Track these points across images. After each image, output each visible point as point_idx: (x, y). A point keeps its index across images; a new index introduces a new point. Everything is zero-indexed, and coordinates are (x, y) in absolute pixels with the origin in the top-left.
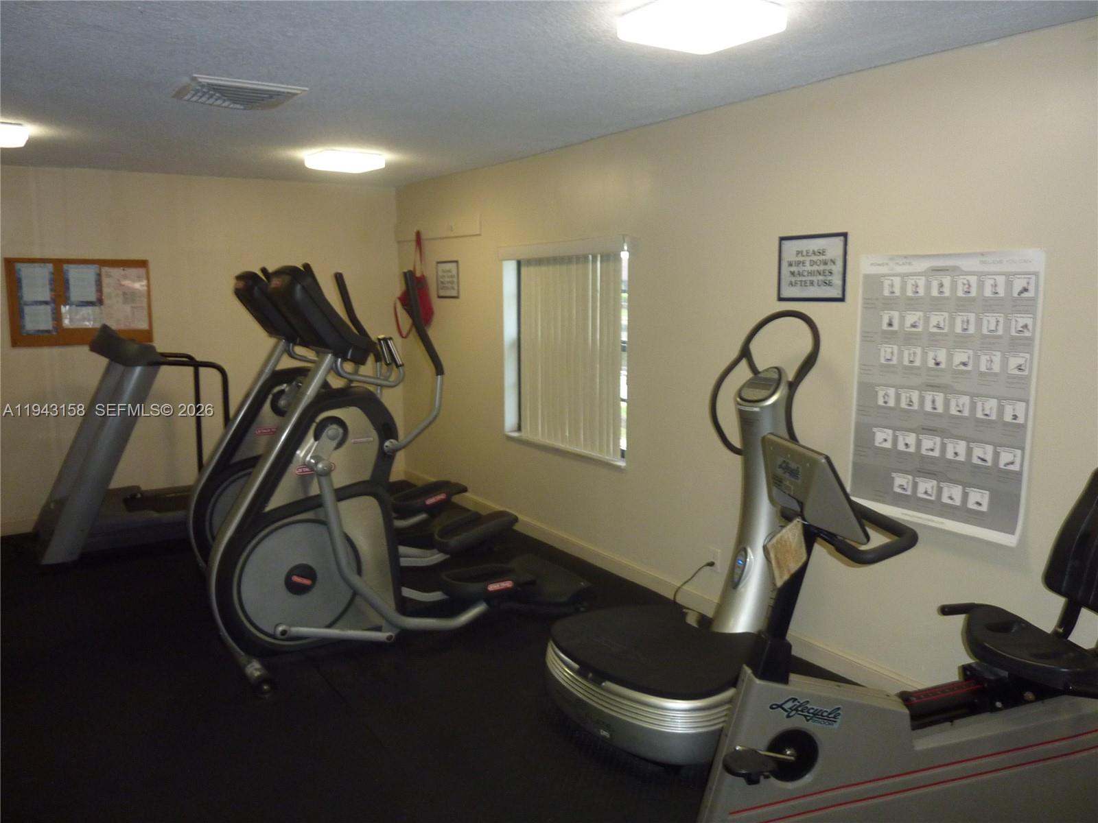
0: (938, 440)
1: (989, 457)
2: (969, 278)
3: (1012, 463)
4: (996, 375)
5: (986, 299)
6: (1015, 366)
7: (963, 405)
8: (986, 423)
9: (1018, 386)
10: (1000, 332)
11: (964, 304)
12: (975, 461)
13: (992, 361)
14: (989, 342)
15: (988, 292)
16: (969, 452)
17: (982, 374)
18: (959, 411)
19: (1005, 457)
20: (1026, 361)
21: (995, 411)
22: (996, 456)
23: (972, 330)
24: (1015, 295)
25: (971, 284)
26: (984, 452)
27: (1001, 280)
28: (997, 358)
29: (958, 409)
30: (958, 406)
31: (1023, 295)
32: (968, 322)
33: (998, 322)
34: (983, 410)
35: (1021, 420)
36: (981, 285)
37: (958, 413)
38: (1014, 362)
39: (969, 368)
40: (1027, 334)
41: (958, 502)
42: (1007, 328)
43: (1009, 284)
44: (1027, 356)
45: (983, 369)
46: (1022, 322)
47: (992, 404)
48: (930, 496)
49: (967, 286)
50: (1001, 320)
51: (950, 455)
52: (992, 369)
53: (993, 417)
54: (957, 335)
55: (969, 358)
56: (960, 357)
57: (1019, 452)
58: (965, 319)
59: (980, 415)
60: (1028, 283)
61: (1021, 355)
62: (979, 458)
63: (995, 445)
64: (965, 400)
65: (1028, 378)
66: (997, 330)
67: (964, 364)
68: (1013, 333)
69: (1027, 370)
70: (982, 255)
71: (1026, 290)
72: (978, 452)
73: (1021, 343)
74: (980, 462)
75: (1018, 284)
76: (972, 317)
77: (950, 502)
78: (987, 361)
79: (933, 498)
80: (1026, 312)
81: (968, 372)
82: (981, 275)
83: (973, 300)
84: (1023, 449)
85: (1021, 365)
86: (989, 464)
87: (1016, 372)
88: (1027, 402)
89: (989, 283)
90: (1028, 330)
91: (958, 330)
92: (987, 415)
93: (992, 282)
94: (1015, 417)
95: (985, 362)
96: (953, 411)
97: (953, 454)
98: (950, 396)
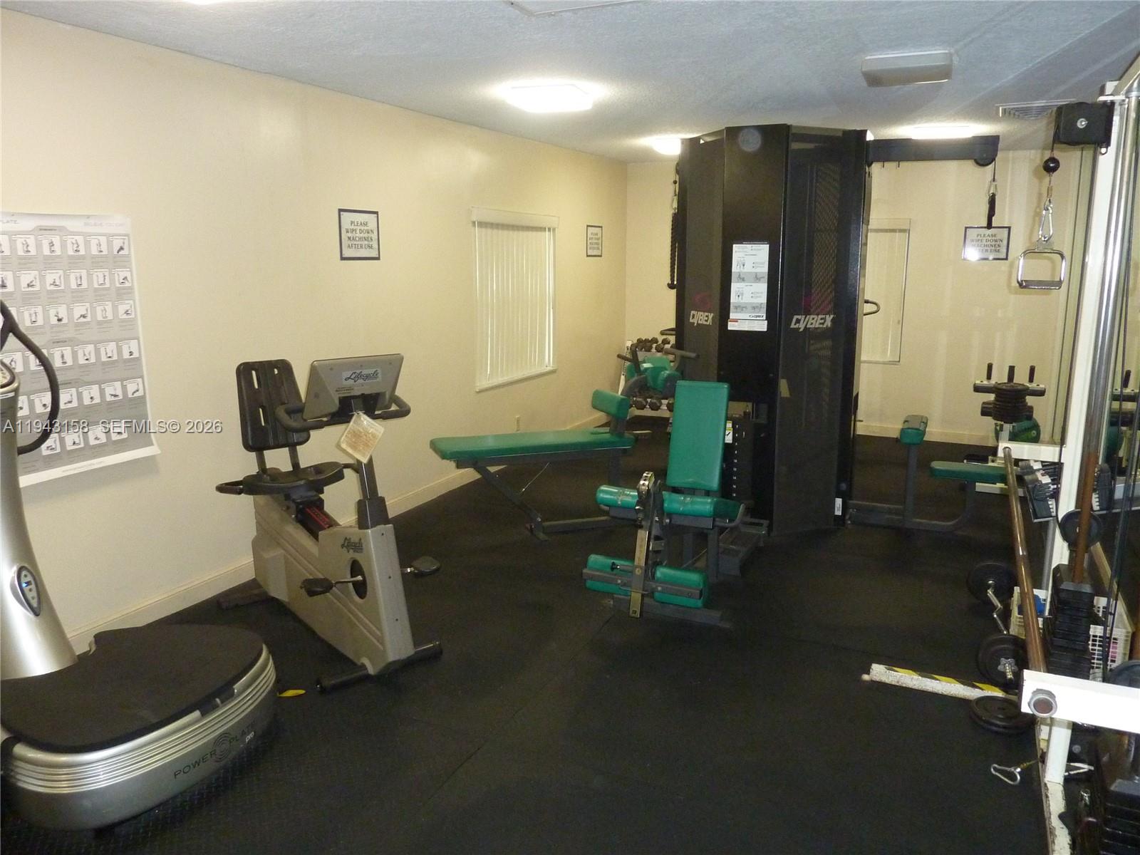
0: (74, 390)
1: (119, 392)
2: (76, 237)
3: (137, 391)
4: (110, 321)
5: (94, 257)
6: (124, 312)
7: (90, 353)
8: (111, 364)
9: (128, 325)
10: (107, 285)
11: (76, 261)
12: (109, 398)
13: (104, 311)
14: (100, 295)
15: (94, 251)
16: (102, 392)
17: (100, 323)
18: (87, 360)
19: (131, 387)
20: (131, 307)
21: (115, 352)
22: (124, 388)
23: (85, 285)
24: (116, 253)
25: (79, 243)
26: (114, 389)
27: (103, 240)
28: (109, 306)
29: (86, 358)
30: (85, 355)
31: (120, 253)
32: (81, 278)
33: (105, 276)
34: (106, 354)
35: (136, 355)
36: (87, 243)
37: (87, 362)
38: (122, 309)
39: (88, 319)
40: (127, 284)
41: (104, 440)
42: (112, 281)
43: (110, 244)
44: (131, 302)
45: (100, 318)
46: (122, 275)
47: (112, 347)
48: (79, 444)
49: (76, 246)
50: (107, 274)
51: (87, 401)
52: (106, 317)
53: (115, 358)
54: (73, 291)
55: (87, 310)
56: (79, 310)
57: (140, 380)
58: (78, 275)
59: (104, 359)
60: (124, 243)
61: (127, 302)
62: (112, 395)
63: (122, 380)
64: (91, 348)
65: (135, 320)
66: (105, 284)
67: (84, 316)
68: (118, 285)
69: (133, 313)
70: (88, 217)
71: (122, 248)
72: (109, 390)
73: (123, 293)
74: (113, 399)
75: (117, 243)
76: (84, 273)
77: (98, 442)
78: (102, 311)
79: (82, 445)
80: (125, 267)
81: (88, 323)
82: (86, 235)
83: (83, 257)
84: (142, 377)
85: (127, 311)
86: (121, 397)
87: (125, 316)
88: (138, 339)
89: (94, 242)
90: (128, 280)
91: (74, 286)
92: (110, 357)
93: (97, 241)
94: (131, 353)
95: (101, 312)
96: (82, 361)
97: (90, 400)
98: (76, 348)
